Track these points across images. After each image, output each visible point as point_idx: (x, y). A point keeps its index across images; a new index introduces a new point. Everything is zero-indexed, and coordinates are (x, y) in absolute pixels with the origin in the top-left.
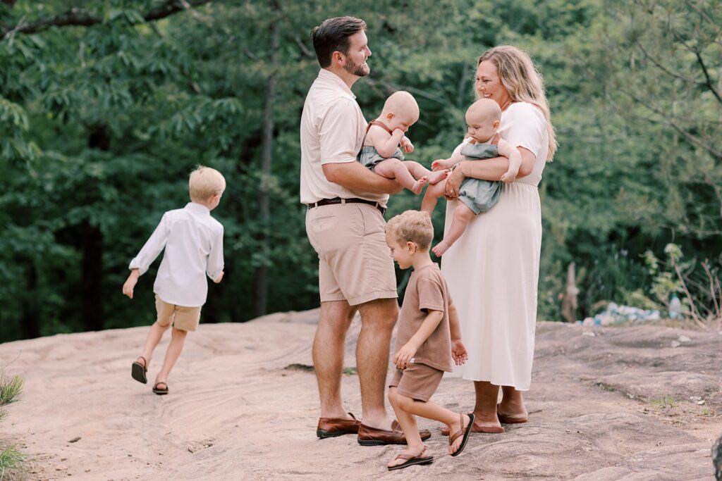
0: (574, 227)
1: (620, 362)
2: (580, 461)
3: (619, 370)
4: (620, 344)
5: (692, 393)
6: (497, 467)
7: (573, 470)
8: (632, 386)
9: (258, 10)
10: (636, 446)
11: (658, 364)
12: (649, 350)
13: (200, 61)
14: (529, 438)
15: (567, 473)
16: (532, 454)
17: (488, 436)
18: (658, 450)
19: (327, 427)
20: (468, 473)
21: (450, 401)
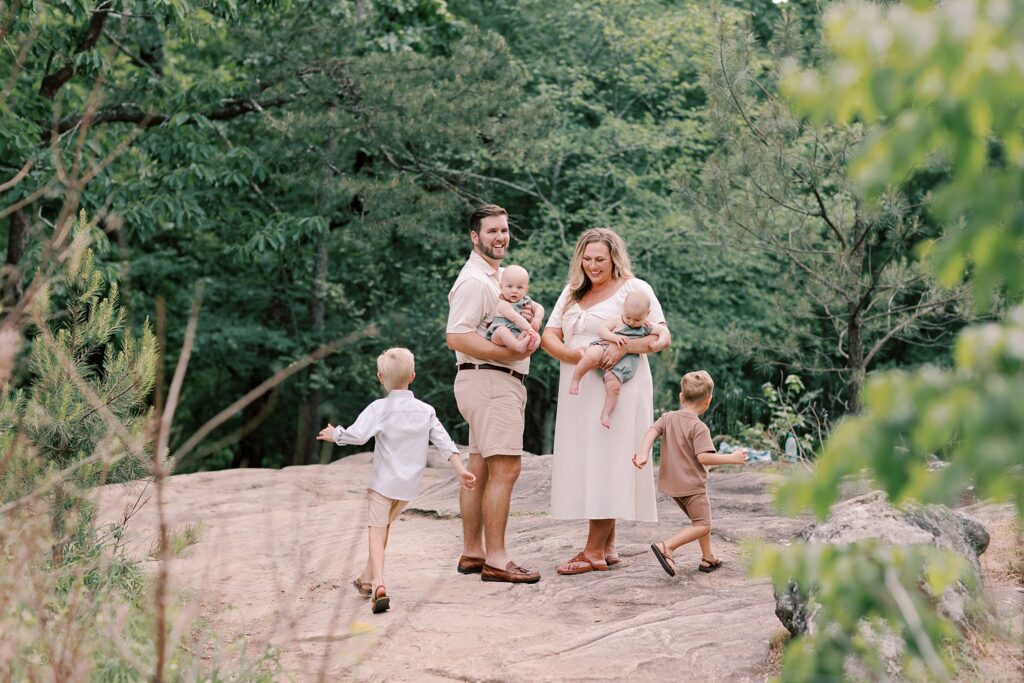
0: (689, 346)
1: (722, 507)
2: (679, 592)
3: (720, 515)
4: (722, 490)
5: (782, 536)
6: (609, 597)
7: (672, 599)
8: (729, 530)
9: (341, 117)
10: (727, 581)
11: (756, 510)
12: (751, 496)
13: (278, 174)
14: (636, 574)
15: (668, 602)
16: (639, 587)
17: (600, 573)
18: (742, 583)
19: (467, 564)
20: (586, 602)
21: (565, 543)
